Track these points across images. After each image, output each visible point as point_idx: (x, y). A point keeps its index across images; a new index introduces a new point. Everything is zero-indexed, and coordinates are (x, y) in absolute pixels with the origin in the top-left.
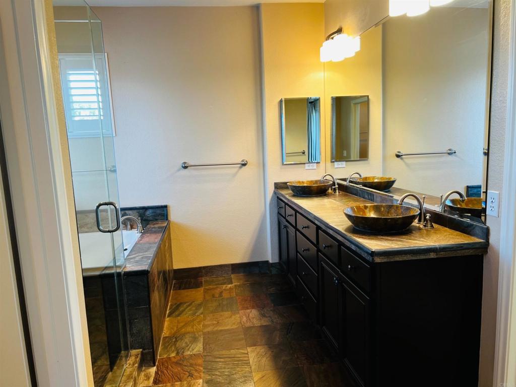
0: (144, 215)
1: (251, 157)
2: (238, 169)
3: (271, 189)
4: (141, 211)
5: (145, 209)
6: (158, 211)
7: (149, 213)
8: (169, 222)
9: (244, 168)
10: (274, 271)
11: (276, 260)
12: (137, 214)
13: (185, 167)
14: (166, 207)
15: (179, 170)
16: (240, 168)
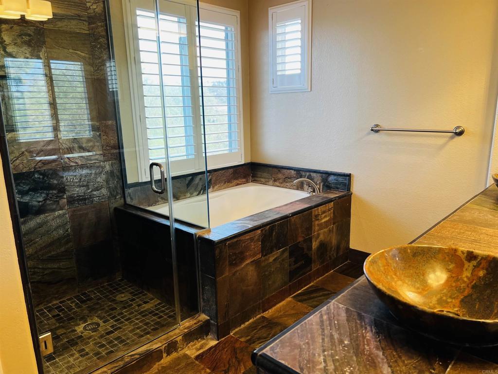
0: (327, 180)
2: (447, 139)
4: (324, 175)
5: (329, 174)
6: (341, 179)
7: (331, 178)
9: (457, 138)
12: (321, 178)
13: (377, 131)
15: (369, 134)
16: (452, 138)
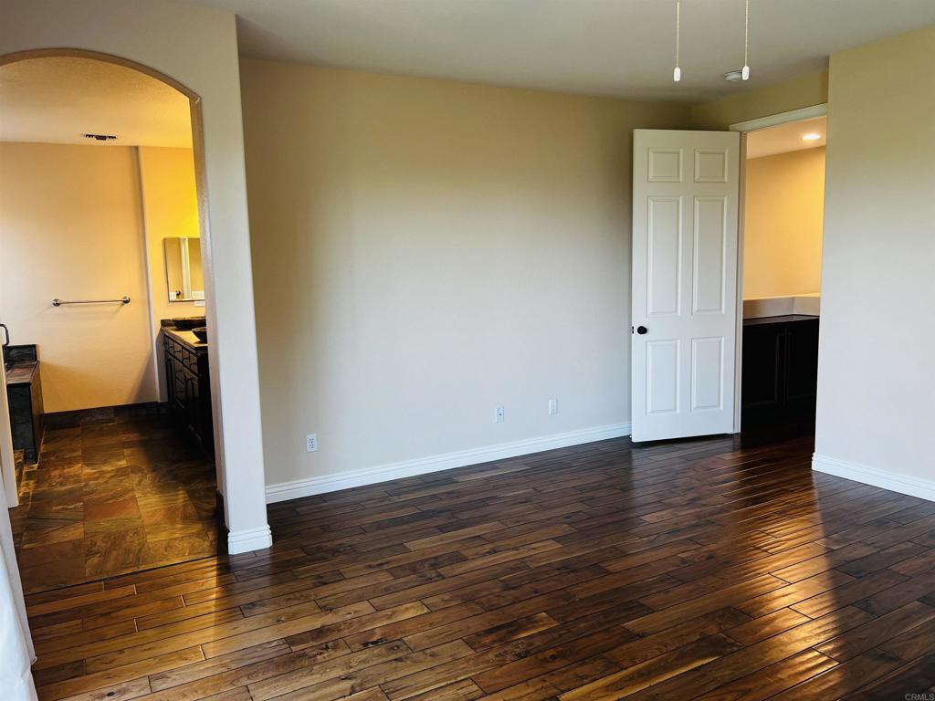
1: (134, 294)
2: (120, 306)
3: (157, 327)
6: (26, 351)
8: (39, 362)
9: (126, 305)
10: (163, 411)
11: (166, 400)
13: (58, 305)
14: (34, 346)
15: (50, 307)
16: (122, 305)
